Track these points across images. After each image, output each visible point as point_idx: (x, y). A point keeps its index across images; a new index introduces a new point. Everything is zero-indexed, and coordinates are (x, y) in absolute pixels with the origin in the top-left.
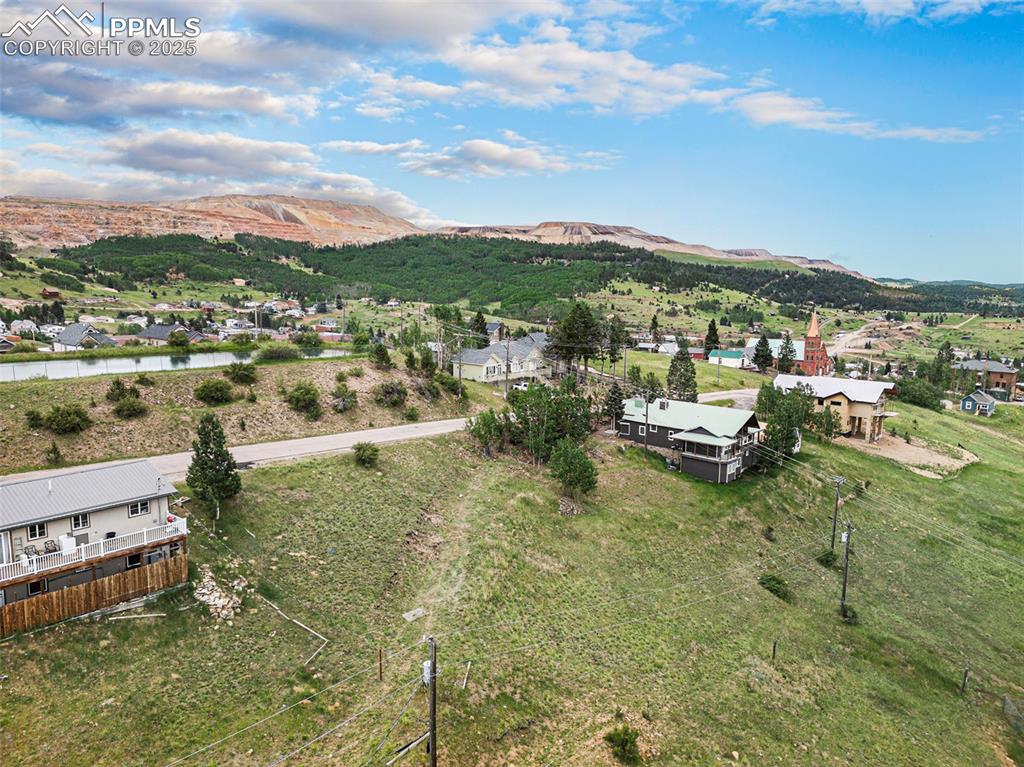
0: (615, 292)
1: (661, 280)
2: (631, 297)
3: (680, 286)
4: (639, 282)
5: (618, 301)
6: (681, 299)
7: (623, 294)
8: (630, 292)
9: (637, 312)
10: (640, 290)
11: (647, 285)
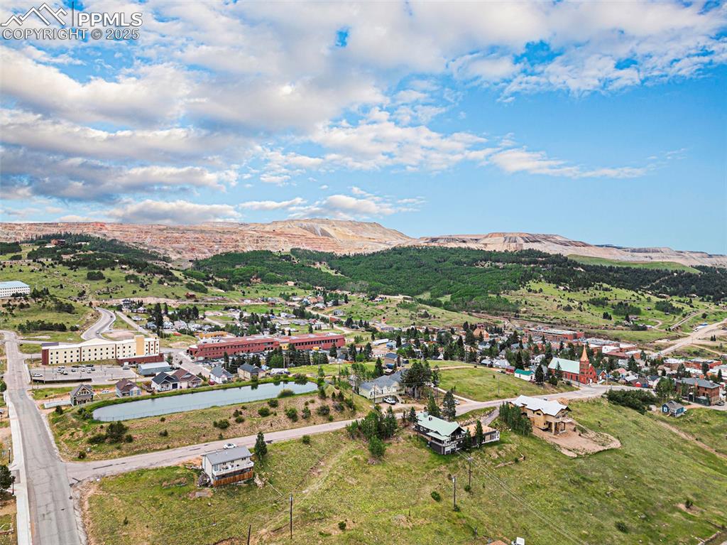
0: (530, 291)
1: (566, 282)
2: (541, 294)
3: (580, 286)
4: (550, 282)
5: (531, 298)
6: (579, 296)
7: (536, 292)
8: (541, 290)
9: (542, 308)
10: (548, 288)
11: (555, 285)
